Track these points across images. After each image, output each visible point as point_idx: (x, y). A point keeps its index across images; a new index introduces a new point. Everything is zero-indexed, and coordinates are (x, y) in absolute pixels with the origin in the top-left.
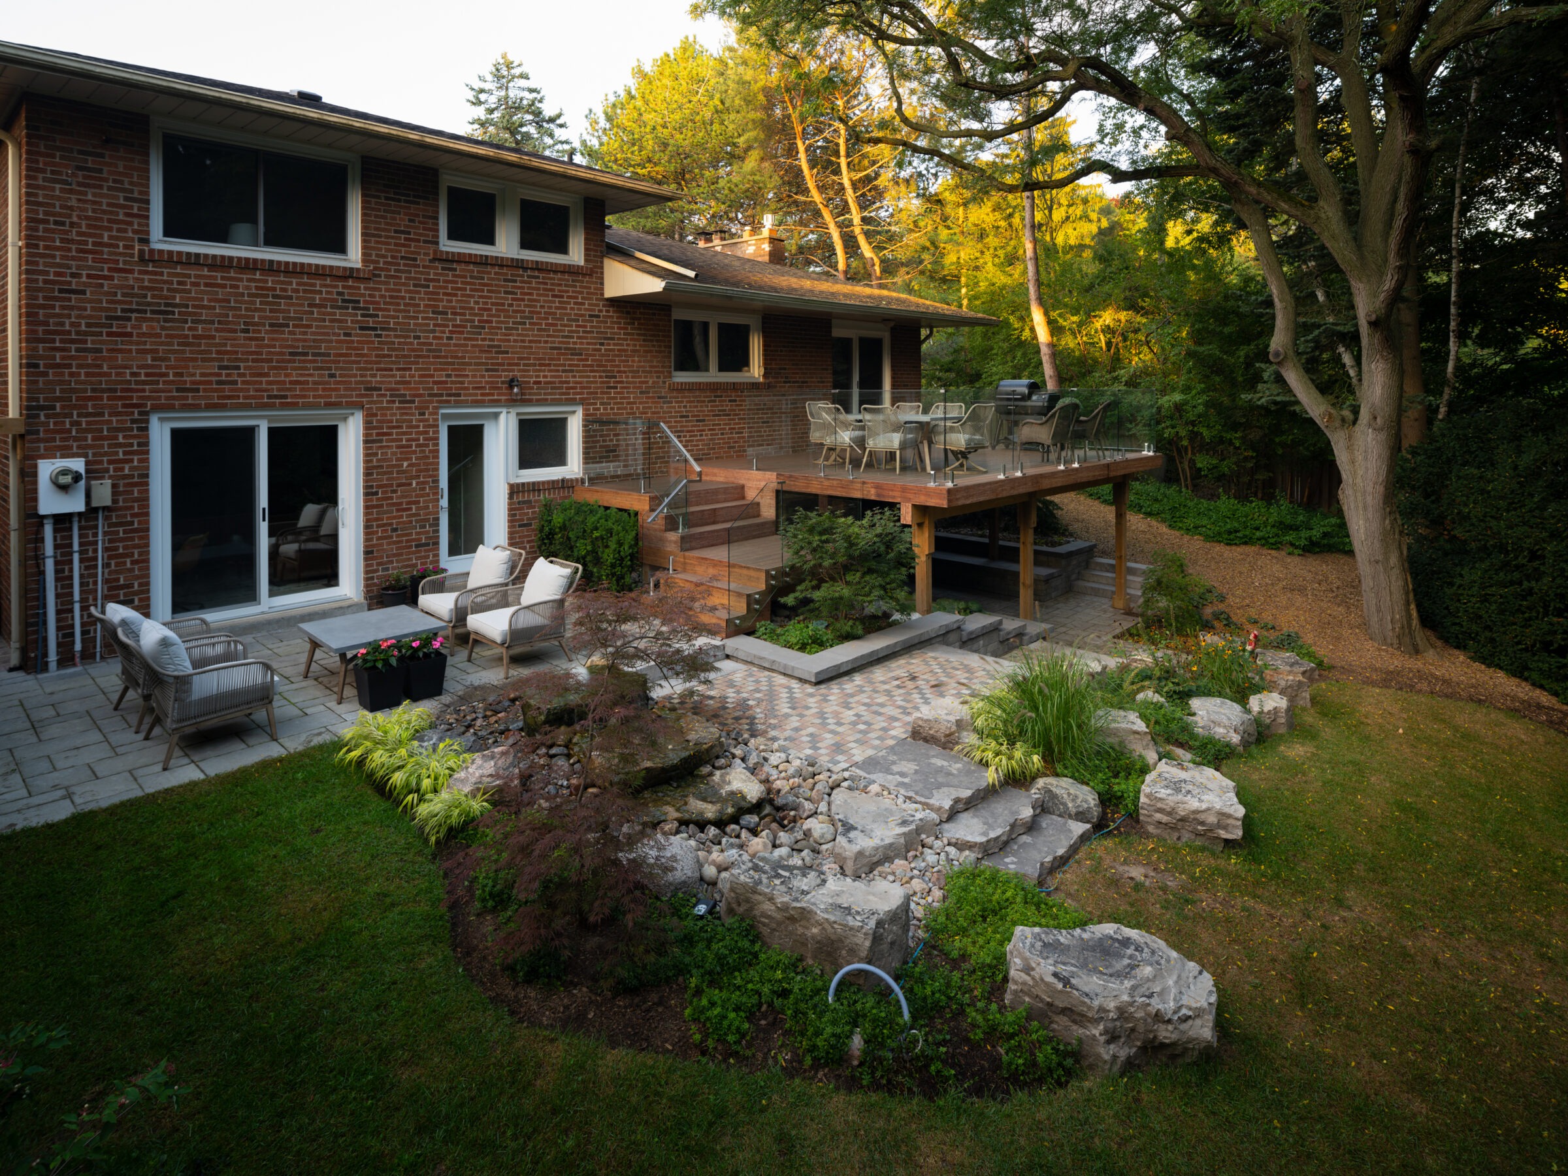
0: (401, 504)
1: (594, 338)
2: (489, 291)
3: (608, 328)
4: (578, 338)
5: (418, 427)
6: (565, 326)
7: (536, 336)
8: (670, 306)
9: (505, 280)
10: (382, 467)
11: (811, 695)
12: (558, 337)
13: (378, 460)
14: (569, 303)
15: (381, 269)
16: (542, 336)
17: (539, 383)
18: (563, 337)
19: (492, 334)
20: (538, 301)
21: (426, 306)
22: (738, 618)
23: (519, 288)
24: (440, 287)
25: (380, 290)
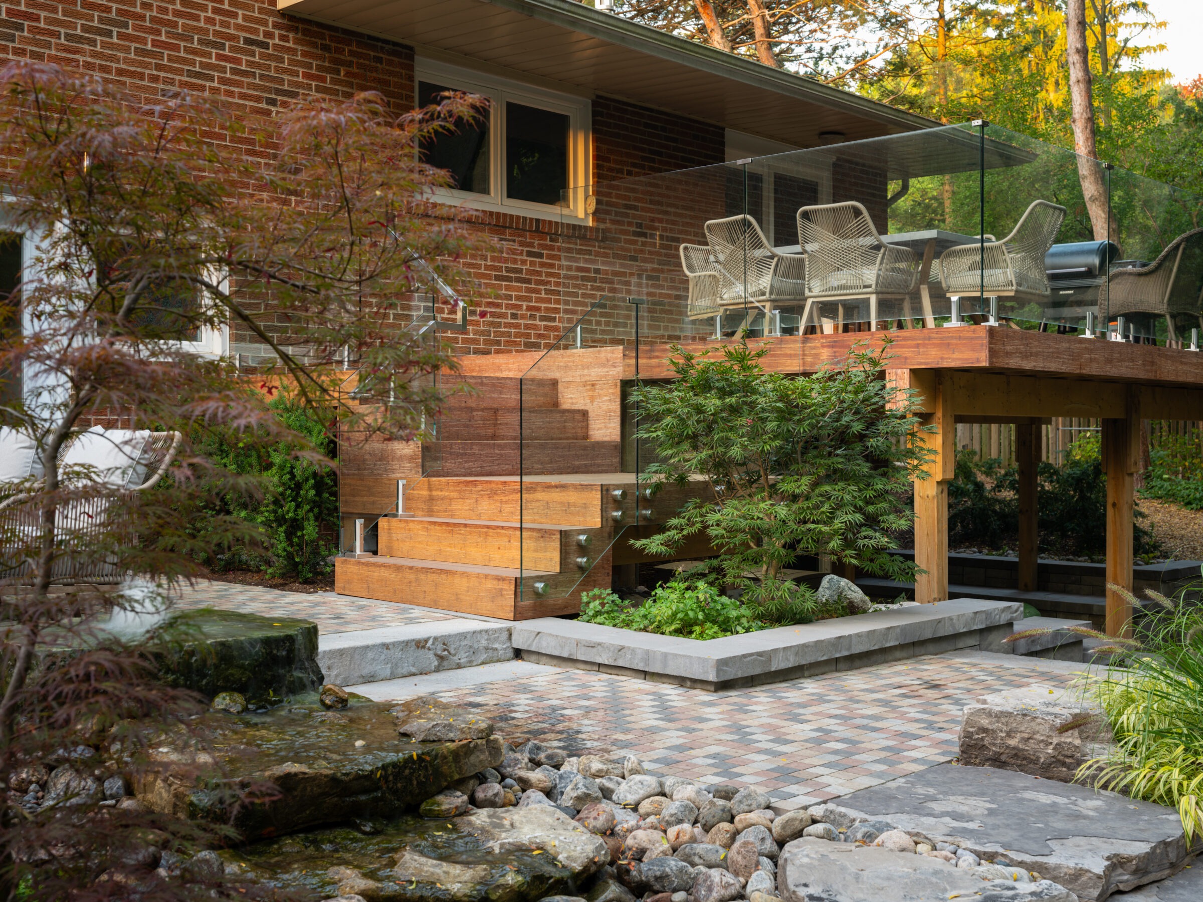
1: (256, 87)
3: (285, 71)
4: (223, 81)
7: (133, 62)
8: (411, 48)
11: (710, 704)
16: (147, 66)
18: (190, 73)
22: (540, 578)
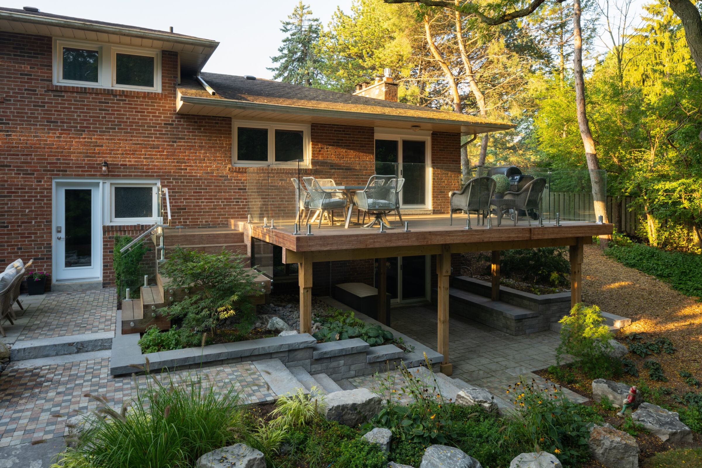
0: (24, 233)
1: (169, 138)
2: (87, 109)
3: (180, 132)
4: (156, 138)
5: (37, 189)
6: (145, 130)
7: (123, 136)
8: (231, 118)
9: (100, 102)
10: (11, 211)
12: (140, 137)
13: (8, 208)
14: (149, 116)
15: (11, 97)
17: (126, 165)
19: (90, 135)
20: (125, 115)
21: (42, 118)
22: (133, 321)
23: (110, 107)
24: (53, 107)
25: (10, 108)
